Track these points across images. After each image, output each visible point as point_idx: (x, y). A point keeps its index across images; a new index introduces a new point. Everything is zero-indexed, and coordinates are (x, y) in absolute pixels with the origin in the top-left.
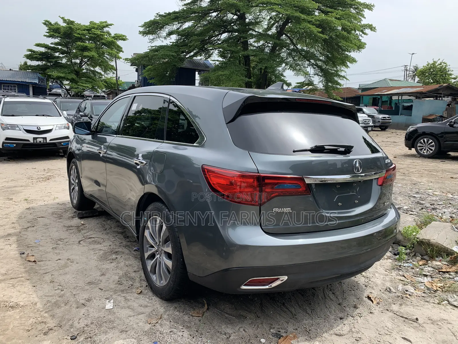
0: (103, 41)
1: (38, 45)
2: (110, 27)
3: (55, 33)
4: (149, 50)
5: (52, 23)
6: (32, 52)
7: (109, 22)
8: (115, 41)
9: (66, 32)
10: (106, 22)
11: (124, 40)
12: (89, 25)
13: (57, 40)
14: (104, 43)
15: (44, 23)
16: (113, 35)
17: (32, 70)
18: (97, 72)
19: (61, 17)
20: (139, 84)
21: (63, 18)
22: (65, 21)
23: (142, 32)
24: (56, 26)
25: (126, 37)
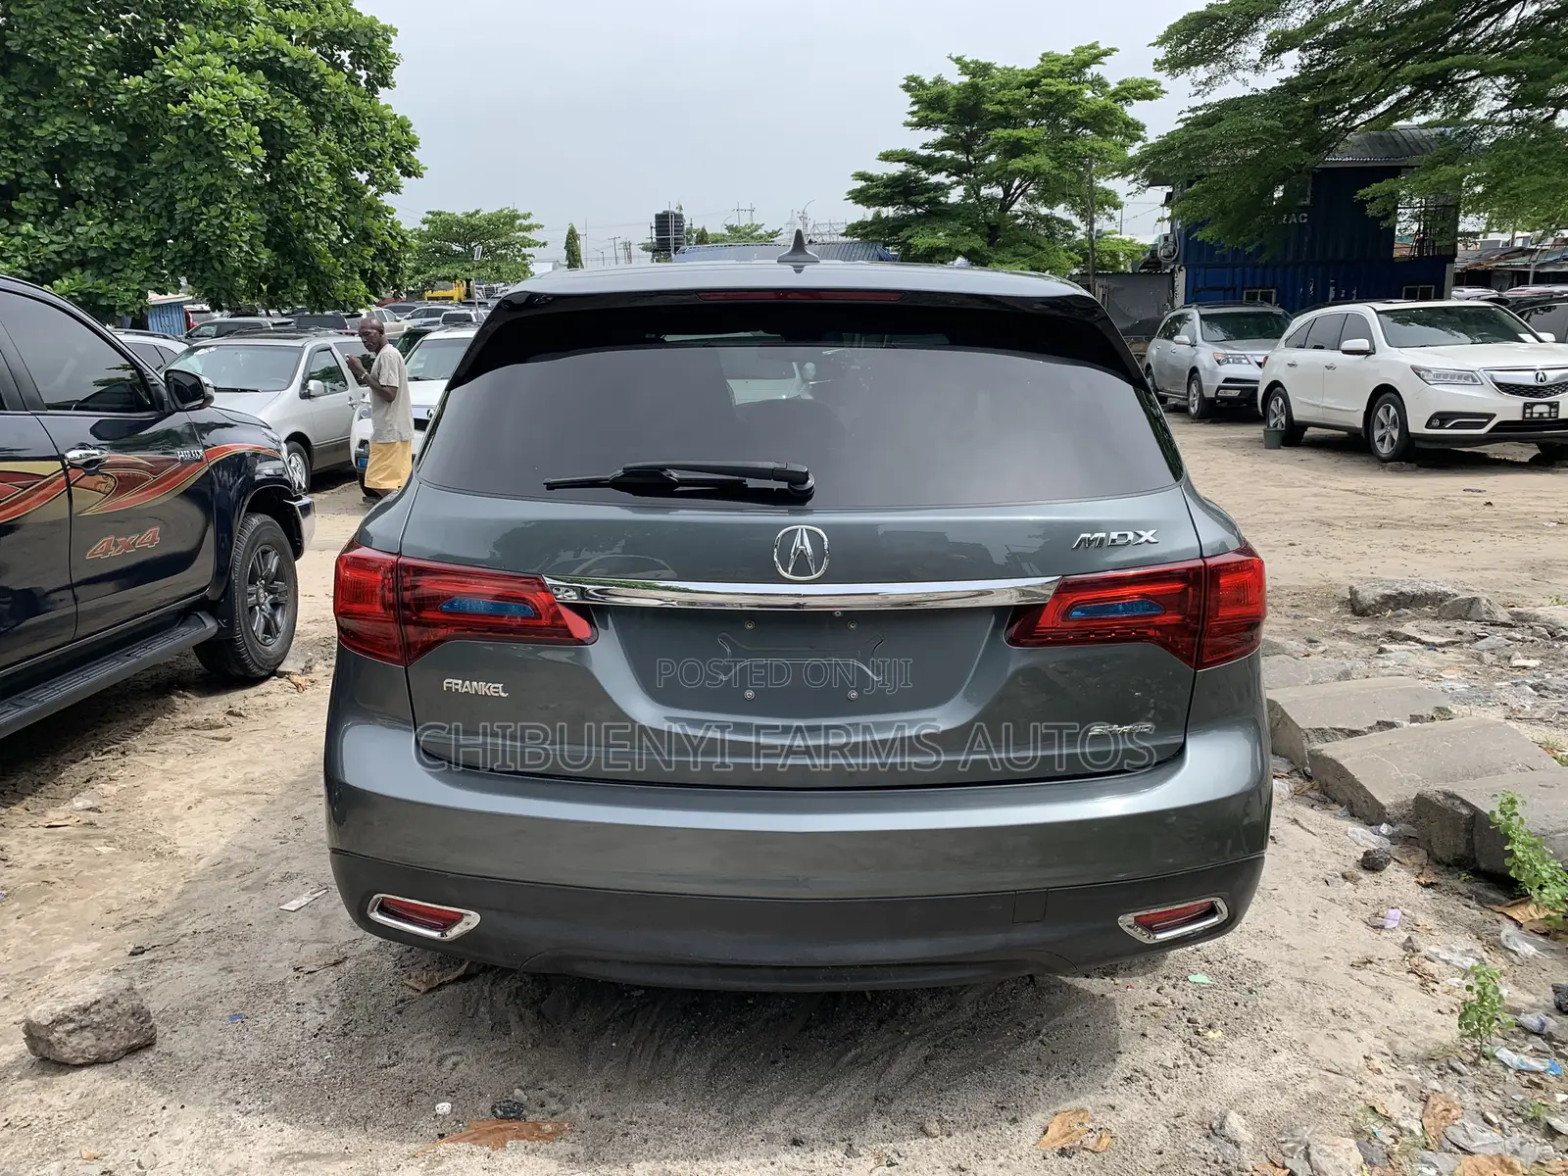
0: (1075, 114)
1: (887, 157)
2: (1104, 59)
3: (934, 110)
4: (1181, 125)
5: (927, 82)
6: (866, 180)
7: (1103, 47)
8: (1114, 106)
9: (962, 105)
10: (1093, 47)
11: (1150, 96)
12: (1039, 66)
13: (939, 134)
14: (1078, 119)
15: (904, 86)
16: (1113, 86)
17: (865, 236)
18: (1060, 221)
19: (954, 56)
20: (1171, 248)
21: (958, 60)
22: (964, 67)
23: (1164, 62)
24: (934, 90)
25: (1159, 85)
